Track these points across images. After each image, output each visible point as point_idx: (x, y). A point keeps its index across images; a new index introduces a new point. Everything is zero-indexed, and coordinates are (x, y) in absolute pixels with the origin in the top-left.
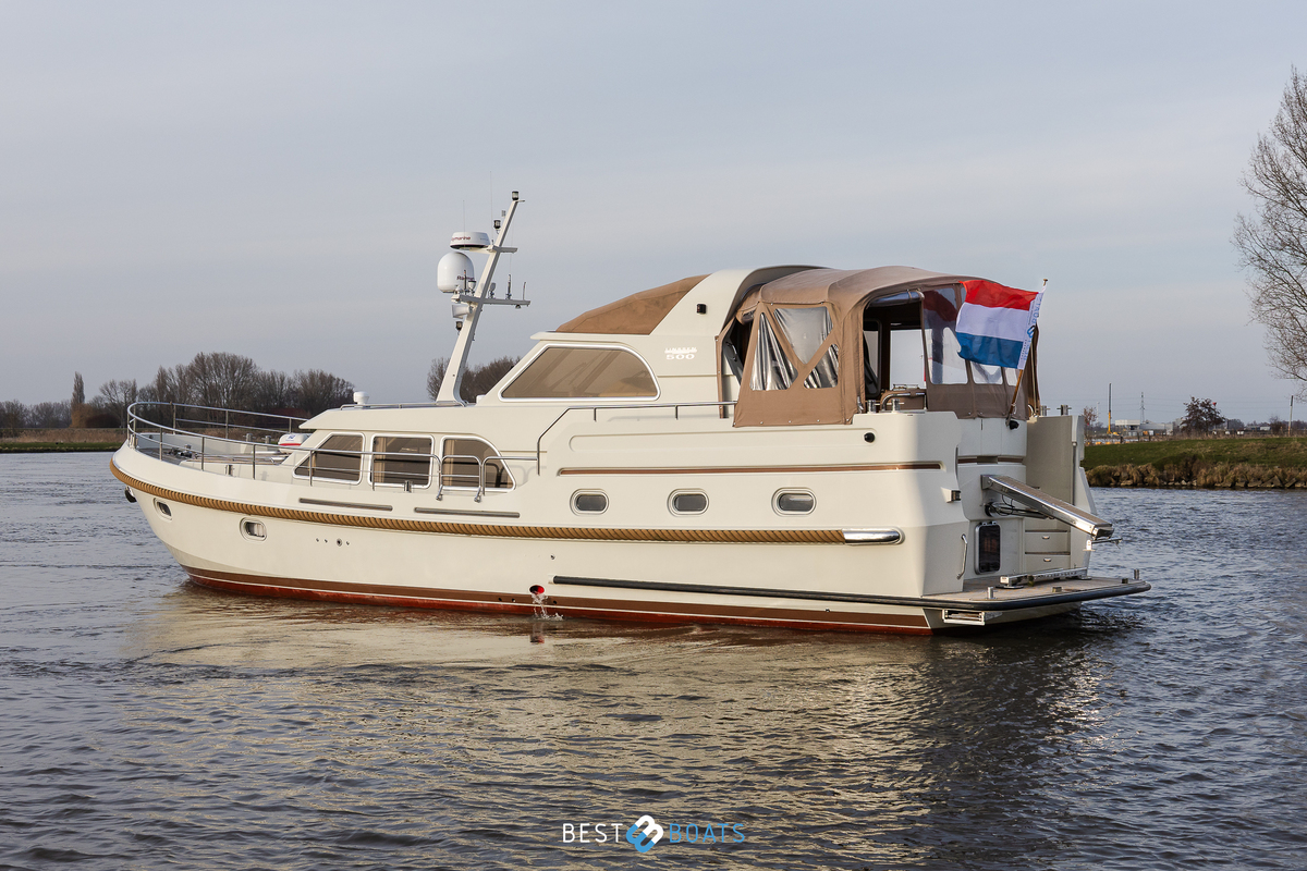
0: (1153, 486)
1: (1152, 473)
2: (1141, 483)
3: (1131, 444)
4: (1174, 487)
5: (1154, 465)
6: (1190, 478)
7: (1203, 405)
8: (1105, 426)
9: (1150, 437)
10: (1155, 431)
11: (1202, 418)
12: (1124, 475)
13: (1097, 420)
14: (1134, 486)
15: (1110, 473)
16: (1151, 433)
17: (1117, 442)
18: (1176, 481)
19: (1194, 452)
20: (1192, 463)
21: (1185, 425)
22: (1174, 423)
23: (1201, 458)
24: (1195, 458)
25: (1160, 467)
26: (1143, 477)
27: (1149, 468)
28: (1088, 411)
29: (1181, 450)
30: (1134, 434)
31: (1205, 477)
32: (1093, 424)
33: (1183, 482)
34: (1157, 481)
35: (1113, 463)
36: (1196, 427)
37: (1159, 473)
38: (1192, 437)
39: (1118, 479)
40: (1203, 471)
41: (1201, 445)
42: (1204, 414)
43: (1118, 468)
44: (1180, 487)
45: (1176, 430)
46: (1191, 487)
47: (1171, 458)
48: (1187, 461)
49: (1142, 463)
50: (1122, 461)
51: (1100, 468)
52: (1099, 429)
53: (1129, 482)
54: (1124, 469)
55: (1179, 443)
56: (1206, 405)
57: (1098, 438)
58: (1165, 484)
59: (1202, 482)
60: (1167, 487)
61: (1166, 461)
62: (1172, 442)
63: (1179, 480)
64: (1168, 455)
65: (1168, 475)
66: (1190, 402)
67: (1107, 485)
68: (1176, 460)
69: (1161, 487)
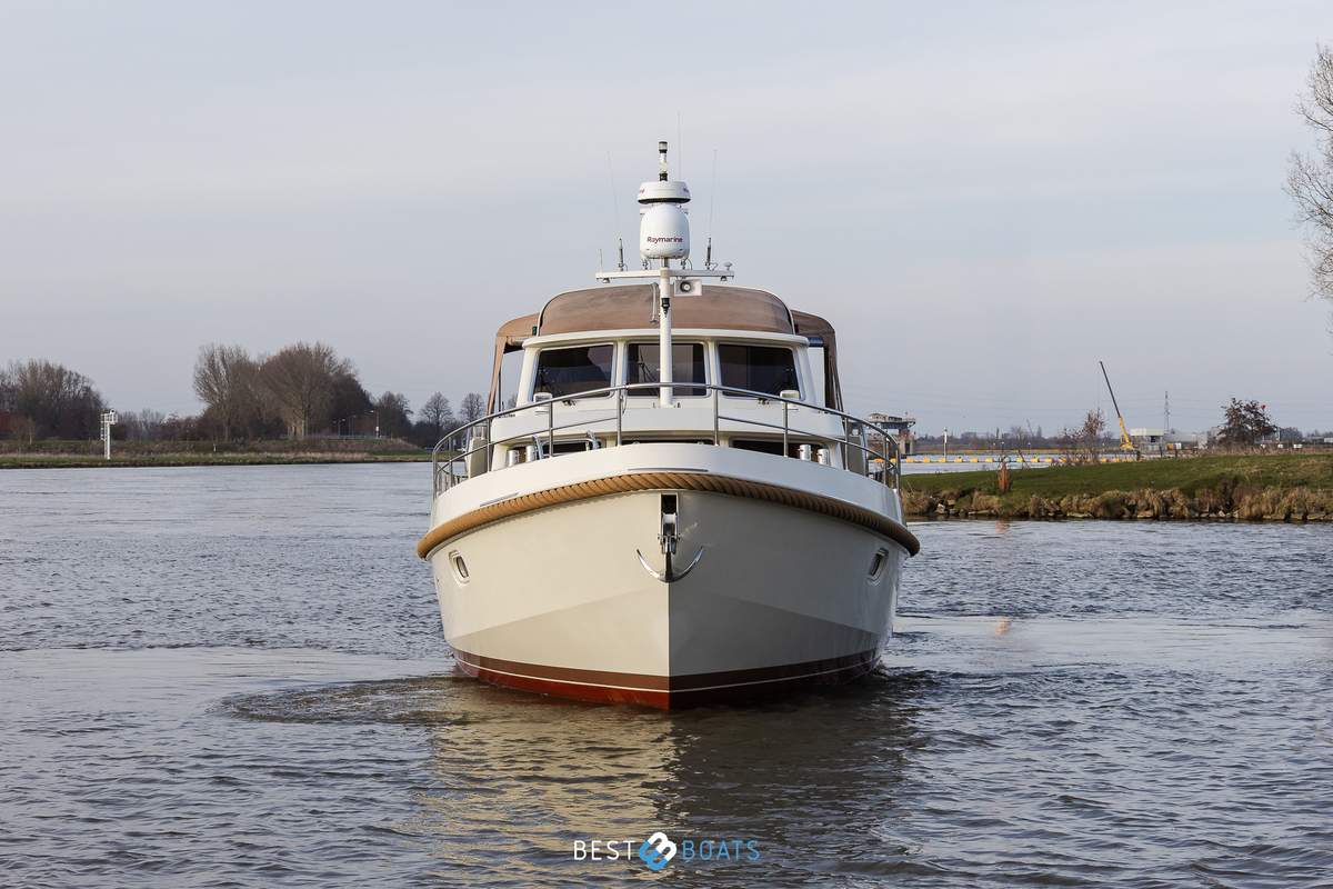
0: (1181, 518)
1: (1180, 501)
2: (1165, 515)
3: (1152, 462)
4: (1209, 520)
5: (1181, 490)
6: (1230, 507)
7: (1248, 409)
8: (1116, 437)
9: (1177, 452)
10: (1184, 444)
11: (1246, 426)
12: (1141, 503)
13: (1106, 429)
14: (1155, 518)
15: (1122, 502)
16: (1179, 446)
17: (1131, 458)
18: (1211, 511)
19: (1236, 472)
20: (1233, 487)
21: (1223, 436)
22: (1209, 433)
23: (1244, 480)
24: (1236, 480)
25: (1189, 492)
26: (1167, 506)
27: (1175, 494)
28: (1093, 416)
29: (1217, 469)
30: (1156, 448)
31: (1250, 506)
32: (1101, 434)
33: (1221, 514)
34: (1186, 512)
35: (1127, 487)
36: (1237, 439)
37: (1189, 501)
38: (1233, 453)
39: (1133, 509)
40: (1248, 498)
41: (1245, 462)
42: (1248, 421)
43: (1133, 494)
44: (1217, 520)
45: (1211, 442)
46: (1232, 520)
47: (1205, 481)
48: (1226, 485)
49: (1166, 487)
50: (1139, 485)
51: (1110, 494)
52: (1109, 441)
53: (1149, 513)
54: (1142, 496)
55: (1214, 460)
56: (1251, 408)
57: (1106, 452)
58: (1196, 516)
59: (1246, 512)
60: (1199, 520)
61: (1197, 485)
62: (1206, 459)
63: (1216, 510)
64: (1201, 476)
65: (1200, 504)
66: (1229, 404)
67: (1119, 518)
68: (1211, 484)
69: (1192, 519)
